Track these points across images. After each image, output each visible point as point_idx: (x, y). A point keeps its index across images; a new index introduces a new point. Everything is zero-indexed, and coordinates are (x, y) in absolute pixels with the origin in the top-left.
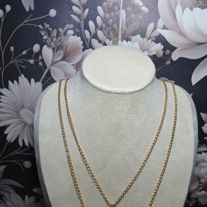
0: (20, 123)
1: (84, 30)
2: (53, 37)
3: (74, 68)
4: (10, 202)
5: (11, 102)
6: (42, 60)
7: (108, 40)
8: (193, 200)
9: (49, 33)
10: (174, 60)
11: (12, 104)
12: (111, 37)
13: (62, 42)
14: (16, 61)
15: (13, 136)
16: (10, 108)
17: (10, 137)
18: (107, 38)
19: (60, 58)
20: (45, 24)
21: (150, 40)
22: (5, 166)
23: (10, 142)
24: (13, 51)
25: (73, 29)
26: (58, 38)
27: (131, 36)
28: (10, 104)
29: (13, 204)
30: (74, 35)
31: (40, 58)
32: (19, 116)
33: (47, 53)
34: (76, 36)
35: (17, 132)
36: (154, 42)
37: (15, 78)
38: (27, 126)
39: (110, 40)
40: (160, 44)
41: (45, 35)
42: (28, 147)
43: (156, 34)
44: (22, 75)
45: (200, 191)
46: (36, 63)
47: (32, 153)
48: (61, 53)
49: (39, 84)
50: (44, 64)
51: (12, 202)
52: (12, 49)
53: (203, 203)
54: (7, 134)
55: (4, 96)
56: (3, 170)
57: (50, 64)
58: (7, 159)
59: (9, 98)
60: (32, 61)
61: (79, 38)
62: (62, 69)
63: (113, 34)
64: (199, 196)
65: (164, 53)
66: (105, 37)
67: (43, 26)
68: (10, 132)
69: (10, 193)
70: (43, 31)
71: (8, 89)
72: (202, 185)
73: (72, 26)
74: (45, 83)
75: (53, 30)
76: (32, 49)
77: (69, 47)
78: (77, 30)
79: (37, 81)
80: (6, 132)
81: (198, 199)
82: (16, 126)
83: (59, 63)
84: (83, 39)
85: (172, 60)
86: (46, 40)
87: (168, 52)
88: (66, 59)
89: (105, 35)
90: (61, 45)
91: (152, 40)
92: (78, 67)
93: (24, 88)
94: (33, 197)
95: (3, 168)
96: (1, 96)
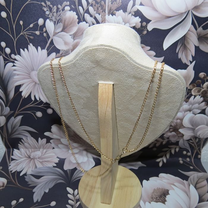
0: (32, 82)
1: (78, 6)
2: (54, 12)
3: (72, 38)
4: (27, 143)
5: (23, 66)
6: (46, 32)
7: (98, 15)
8: (165, 139)
9: (51, 9)
11: (24, 67)
12: (99, 12)
13: (61, 16)
14: (25, 33)
15: (26, 93)
16: (23, 70)
17: (25, 94)
18: (97, 13)
19: (60, 29)
21: (131, 15)
22: (23, 116)
23: (25, 97)
24: (23, 25)
25: (70, 6)
26: (58, 13)
27: (115, 11)
29: (30, 145)
30: (70, 10)
31: (44, 30)
32: (30, 77)
33: (50, 26)
34: (72, 11)
35: (30, 89)
36: (134, 16)
37: (25, 46)
38: (37, 85)
39: (99, 15)
40: (138, 17)
41: (47, 11)
42: (38, 101)
43: (135, 9)
44: (31, 44)
45: (171, 132)
46: (41, 34)
47: (42, 105)
48: (61, 25)
49: (45, 51)
50: (48, 35)
51: (29, 143)
52: (21, 23)
53: (173, 142)
54: (22, 92)
55: (17, 61)
56: (21, 119)
57: (52, 35)
58: (23, 110)
59: (22, 63)
60: (38, 33)
61: (75, 13)
62: (62, 39)
63: (101, 9)
64: (170, 136)
65: (141, 25)
66: (95, 12)
67: (46, 3)
68: (24, 89)
69: (27, 136)
70: (45, 7)
71: (20, 56)
72: (172, 127)
73: (68, 3)
74: (49, 51)
75: (53, 6)
76: (38, 23)
77: (67, 21)
78: (73, 6)
79: (43, 48)
80: (21, 90)
81: (170, 138)
83: (59, 33)
84: (77, 14)
85: (148, 31)
86: (48, 15)
87: (144, 24)
88: (65, 30)
89: (95, 11)
90: (60, 19)
91: (132, 15)
92: (75, 37)
93: (33, 55)
94: (44, 139)
95: (20, 117)
96: (16, 62)
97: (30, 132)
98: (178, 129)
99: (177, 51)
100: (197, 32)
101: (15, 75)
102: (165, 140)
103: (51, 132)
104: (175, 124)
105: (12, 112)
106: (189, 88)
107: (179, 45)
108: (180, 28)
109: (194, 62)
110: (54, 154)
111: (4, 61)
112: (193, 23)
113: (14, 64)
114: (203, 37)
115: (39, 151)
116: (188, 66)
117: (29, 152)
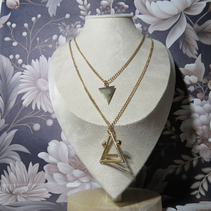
2: (67, 29)
4: (14, 173)
5: (31, 74)
6: (58, 45)
9: (64, 27)
10: (151, 33)
13: (73, 32)
14: (39, 47)
16: (30, 78)
20: (62, 23)
23: (25, 106)
25: (81, 24)
26: (71, 30)
28: (30, 75)
30: (81, 27)
31: (57, 43)
32: (35, 84)
35: (32, 97)
37: (37, 57)
38: (41, 92)
40: (139, 24)
41: (61, 29)
42: (39, 110)
43: (135, 18)
44: (43, 56)
45: (200, 144)
47: (42, 116)
52: (38, 39)
53: (207, 160)
54: (23, 100)
55: (26, 69)
56: (14, 134)
58: (21, 122)
59: (30, 71)
60: (50, 46)
64: (200, 150)
65: (143, 29)
67: (61, 24)
68: (26, 97)
69: (15, 161)
70: (60, 26)
71: (31, 65)
72: (199, 137)
73: (80, 22)
75: (67, 25)
76: (52, 38)
81: (200, 154)
82: (32, 92)
85: (149, 34)
86: (62, 32)
87: (145, 28)
90: (72, 34)
93: (43, 64)
94: (37, 164)
95: (13, 132)
96: (25, 71)
97: (20, 153)
98: (207, 139)
99: (180, 48)
100: (194, 29)
101: (21, 83)
102: (195, 157)
103: (47, 152)
104: (202, 133)
105: (7, 125)
106: (204, 82)
107: (181, 42)
108: (178, 27)
109: (200, 55)
110: (45, 189)
111: (14, 70)
112: (188, 21)
113: (23, 73)
114: (201, 32)
115: (27, 186)
116: (195, 59)
117: (13, 187)
